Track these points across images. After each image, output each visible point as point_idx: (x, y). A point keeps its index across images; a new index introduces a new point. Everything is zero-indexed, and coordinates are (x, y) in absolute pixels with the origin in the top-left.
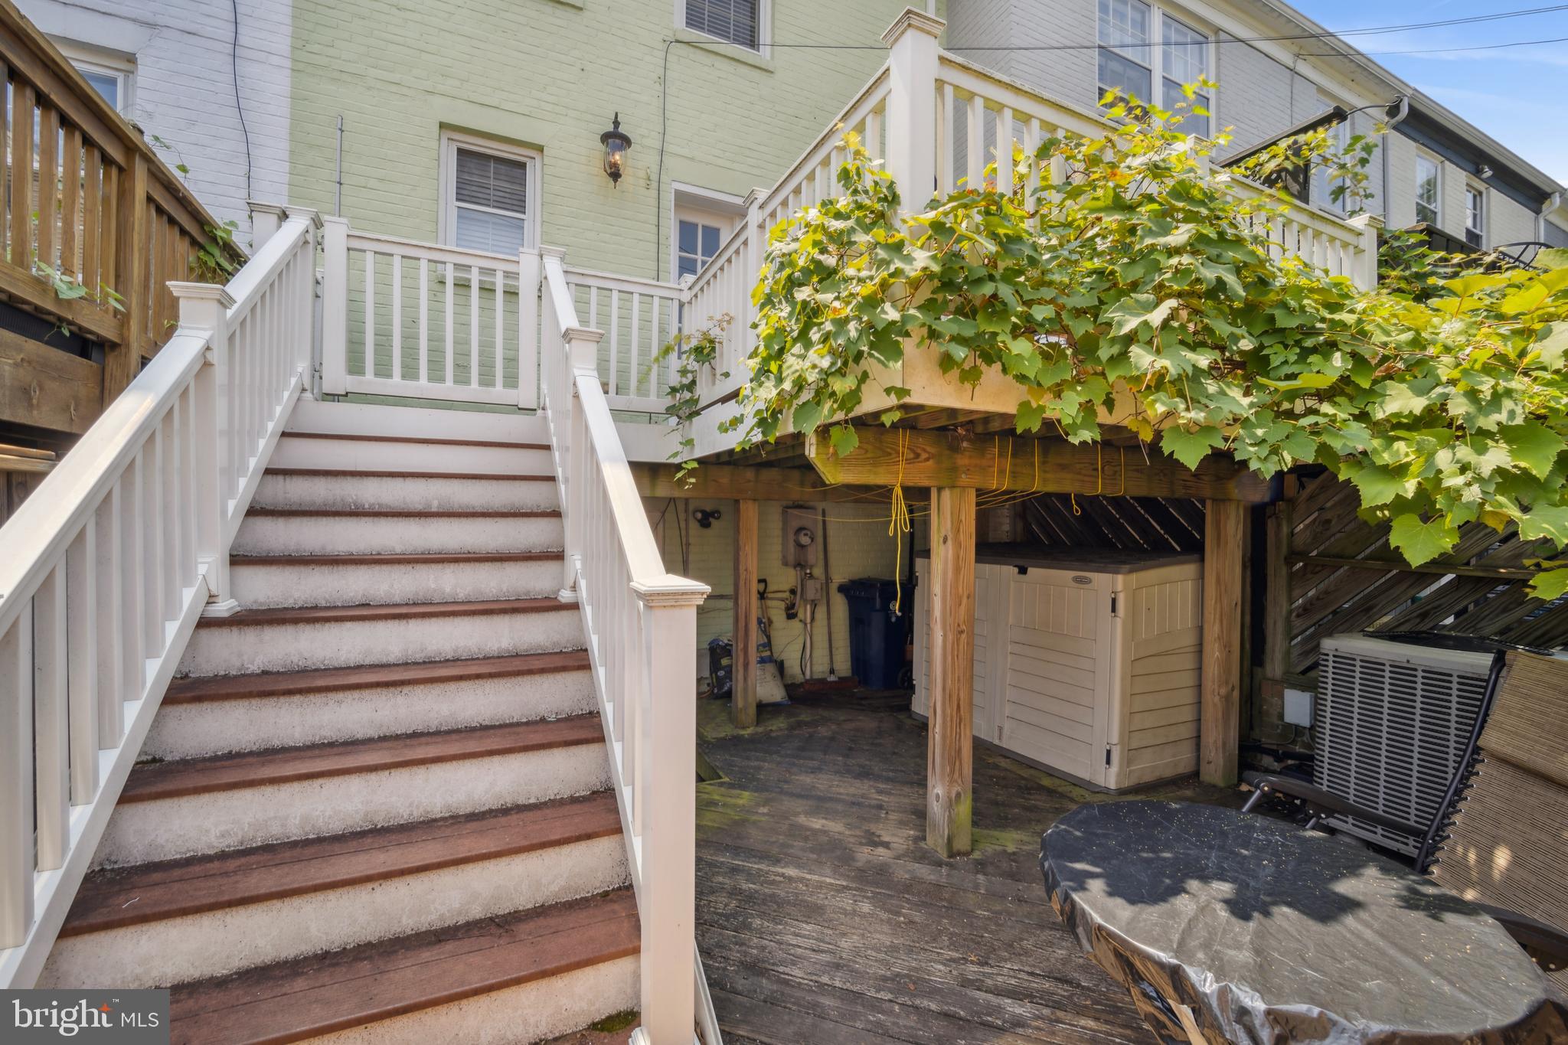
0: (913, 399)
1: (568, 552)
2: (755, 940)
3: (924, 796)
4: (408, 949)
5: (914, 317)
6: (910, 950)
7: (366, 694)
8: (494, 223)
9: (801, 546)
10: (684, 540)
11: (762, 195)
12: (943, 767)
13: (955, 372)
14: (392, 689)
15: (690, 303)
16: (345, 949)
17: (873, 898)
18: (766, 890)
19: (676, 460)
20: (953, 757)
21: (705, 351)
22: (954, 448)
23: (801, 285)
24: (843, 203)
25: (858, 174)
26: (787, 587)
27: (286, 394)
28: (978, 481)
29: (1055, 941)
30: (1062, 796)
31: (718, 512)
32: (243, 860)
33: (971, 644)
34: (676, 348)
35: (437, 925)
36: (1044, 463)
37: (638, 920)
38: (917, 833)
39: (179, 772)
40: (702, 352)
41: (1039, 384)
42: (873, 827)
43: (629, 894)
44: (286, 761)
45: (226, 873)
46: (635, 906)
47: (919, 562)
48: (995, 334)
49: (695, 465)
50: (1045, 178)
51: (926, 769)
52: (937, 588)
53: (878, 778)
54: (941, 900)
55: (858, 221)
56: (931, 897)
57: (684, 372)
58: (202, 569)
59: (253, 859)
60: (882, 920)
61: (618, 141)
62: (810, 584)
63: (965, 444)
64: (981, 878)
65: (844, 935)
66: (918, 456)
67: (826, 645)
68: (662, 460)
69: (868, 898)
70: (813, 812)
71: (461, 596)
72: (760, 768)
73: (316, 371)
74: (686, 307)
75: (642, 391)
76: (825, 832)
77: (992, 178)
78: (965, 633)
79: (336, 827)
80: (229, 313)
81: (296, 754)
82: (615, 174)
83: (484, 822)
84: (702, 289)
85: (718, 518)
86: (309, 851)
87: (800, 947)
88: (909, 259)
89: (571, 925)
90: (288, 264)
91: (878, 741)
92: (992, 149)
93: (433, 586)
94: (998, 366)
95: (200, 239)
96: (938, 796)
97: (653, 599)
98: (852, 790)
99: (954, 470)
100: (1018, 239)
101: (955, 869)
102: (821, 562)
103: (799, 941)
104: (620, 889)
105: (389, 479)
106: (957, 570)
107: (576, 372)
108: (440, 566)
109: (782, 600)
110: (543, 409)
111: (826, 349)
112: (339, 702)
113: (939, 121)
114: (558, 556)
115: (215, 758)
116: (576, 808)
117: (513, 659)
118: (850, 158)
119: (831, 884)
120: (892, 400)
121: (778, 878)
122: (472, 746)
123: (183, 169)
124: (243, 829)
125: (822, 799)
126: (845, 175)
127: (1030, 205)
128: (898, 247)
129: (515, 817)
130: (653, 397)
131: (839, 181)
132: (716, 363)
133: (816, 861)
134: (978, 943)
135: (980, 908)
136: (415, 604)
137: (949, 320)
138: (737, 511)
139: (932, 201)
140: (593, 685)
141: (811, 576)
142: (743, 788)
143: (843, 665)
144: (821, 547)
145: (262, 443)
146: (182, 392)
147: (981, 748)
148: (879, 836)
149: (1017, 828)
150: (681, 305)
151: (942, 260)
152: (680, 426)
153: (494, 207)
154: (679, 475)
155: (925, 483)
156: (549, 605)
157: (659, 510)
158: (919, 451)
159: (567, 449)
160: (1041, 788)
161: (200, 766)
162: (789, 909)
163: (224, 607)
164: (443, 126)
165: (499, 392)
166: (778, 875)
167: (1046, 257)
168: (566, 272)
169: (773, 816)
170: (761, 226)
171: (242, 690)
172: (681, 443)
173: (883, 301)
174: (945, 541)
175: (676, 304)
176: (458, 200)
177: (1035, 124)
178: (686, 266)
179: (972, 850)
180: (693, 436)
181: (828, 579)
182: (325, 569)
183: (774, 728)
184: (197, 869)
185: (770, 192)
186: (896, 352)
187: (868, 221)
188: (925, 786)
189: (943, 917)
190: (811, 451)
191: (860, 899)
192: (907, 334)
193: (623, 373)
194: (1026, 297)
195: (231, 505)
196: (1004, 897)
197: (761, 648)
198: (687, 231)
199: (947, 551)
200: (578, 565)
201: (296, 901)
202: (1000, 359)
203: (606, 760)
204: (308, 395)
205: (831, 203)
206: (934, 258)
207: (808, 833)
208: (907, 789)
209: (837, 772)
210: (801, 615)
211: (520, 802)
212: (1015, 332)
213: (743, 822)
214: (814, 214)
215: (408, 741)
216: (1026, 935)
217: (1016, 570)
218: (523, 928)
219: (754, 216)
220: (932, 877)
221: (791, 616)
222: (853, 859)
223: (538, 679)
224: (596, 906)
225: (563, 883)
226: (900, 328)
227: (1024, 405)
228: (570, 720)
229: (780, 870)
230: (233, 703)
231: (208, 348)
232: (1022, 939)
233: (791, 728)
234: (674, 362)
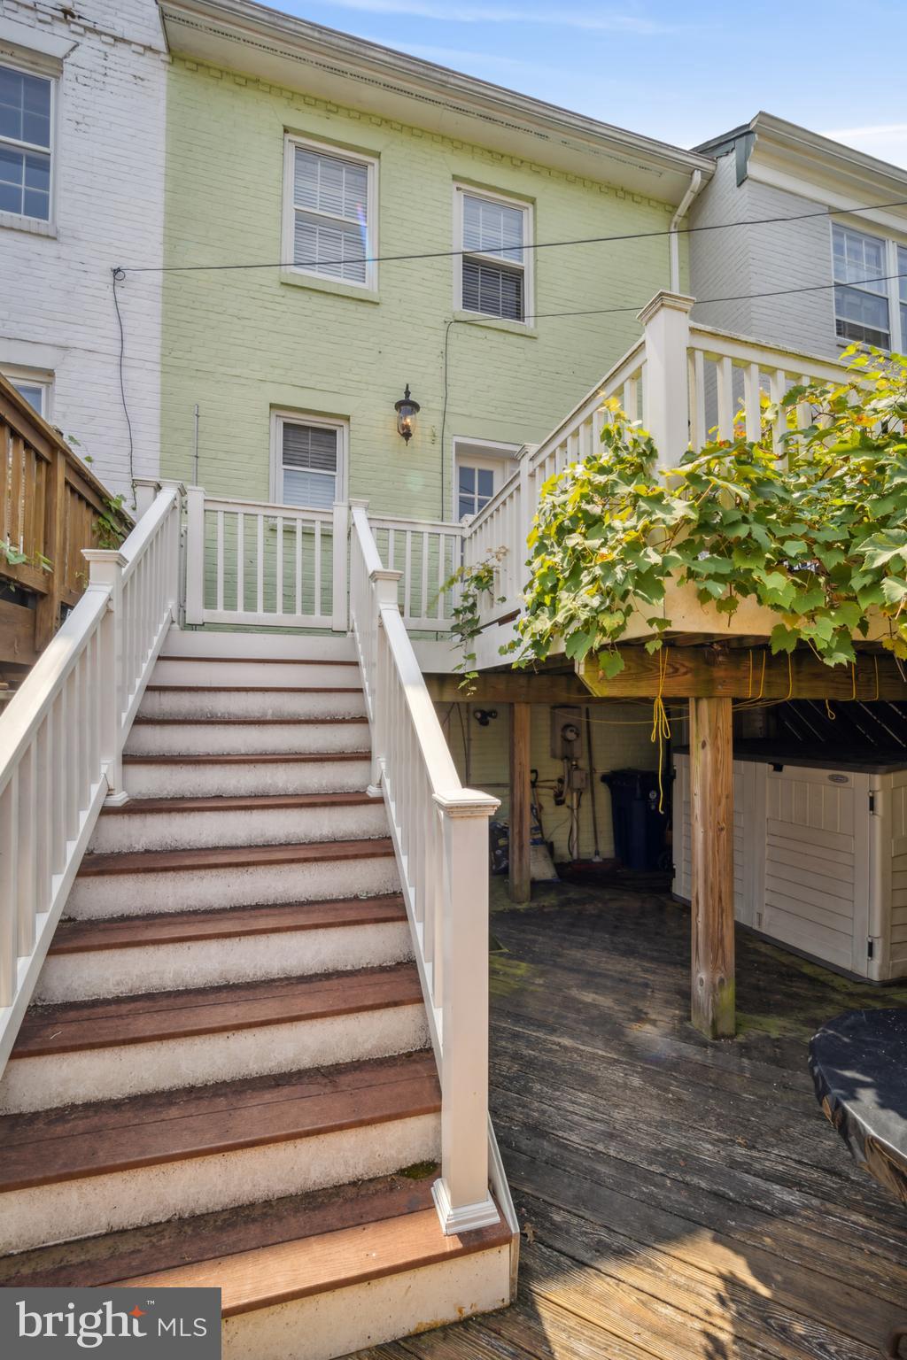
0: (674, 628)
1: (375, 754)
2: (536, 1104)
3: (689, 976)
4: (254, 1090)
5: (674, 558)
6: (679, 1127)
7: (222, 871)
8: (312, 480)
9: (567, 741)
10: (466, 737)
11: (533, 449)
12: (706, 955)
13: (712, 604)
14: (241, 869)
15: (470, 538)
16: (206, 1085)
17: (642, 1073)
18: (545, 1058)
19: (461, 671)
20: (716, 945)
21: (484, 580)
22: (710, 662)
23: (571, 531)
24: (606, 458)
25: (619, 434)
26: (555, 777)
27: (161, 626)
28: (734, 691)
29: (822, 1131)
30: (824, 984)
31: (495, 712)
32: (132, 1006)
33: (730, 841)
34: (460, 579)
35: (276, 1071)
36: (798, 673)
37: (438, 1081)
38: (682, 1013)
39: (88, 931)
40: (481, 580)
41: (793, 612)
42: (641, 1005)
43: (429, 1056)
44: (163, 925)
45: (121, 1016)
46: (434, 1068)
47: (677, 759)
48: (750, 571)
49: (476, 675)
50: (791, 421)
51: (689, 950)
52: (697, 788)
53: (643, 957)
54: (708, 1080)
55: (620, 476)
56: (697, 1076)
57: (466, 597)
58: (104, 769)
59: (139, 1005)
60: (651, 1095)
61: (409, 407)
62: (576, 774)
63: (721, 659)
64: (745, 1061)
65: (617, 1106)
66: (676, 670)
67: (591, 829)
68: (448, 670)
69: (637, 1072)
70: (585, 986)
71: (291, 790)
72: (534, 942)
73: (182, 607)
74: (467, 542)
75: (432, 613)
76: (596, 1006)
77: (741, 426)
78: (725, 831)
79: (199, 981)
80: (124, 570)
81: (169, 919)
82: (407, 434)
83: (312, 985)
84: (480, 527)
85: (495, 717)
86: (180, 1001)
87: (576, 1114)
88: (668, 509)
89: (382, 1081)
90: (162, 527)
91: (641, 921)
92: (740, 400)
93: (270, 782)
94: (753, 596)
95: (100, 509)
96: (701, 980)
97: (454, 811)
98: (619, 967)
99: (711, 682)
100: (770, 482)
101: (720, 1051)
102: (586, 755)
103: (576, 1108)
104: (421, 1050)
105: (236, 693)
106: (716, 772)
107: (382, 606)
108: (274, 765)
109: (551, 788)
110: (352, 631)
111: (595, 589)
112: (202, 878)
113: (692, 384)
114: (365, 756)
115: (112, 920)
116: (384, 977)
117: (332, 845)
118: (611, 420)
119: (603, 1057)
120: (655, 629)
121: (554, 1047)
122: (302, 919)
123: (89, 459)
124: (132, 980)
125: (592, 974)
126: (607, 435)
127: (778, 449)
128: (657, 499)
129: (336, 982)
130: (440, 618)
131: (602, 441)
132: (494, 589)
133: (588, 1033)
134: (745, 1126)
135: (746, 1092)
136: (256, 797)
137: (707, 560)
138: (512, 713)
139: (687, 453)
140: (396, 869)
141: (577, 767)
142: (521, 959)
143: (607, 848)
144: (585, 741)
145: (144, 666)
146: (92, 636)
147: (742, 932)
148: (646, 1014)
149: (780, 1014)
150: (463, 540)
151: (699, 506)
152: (464, 643)
153: (312, 467)
154: (463, 684)
155: (684, 694)
156: (357, 799)
157: (445, 711)
158: (678, 666)
159: (374, 665)
160: (803, 976)
161: (102, 926)
162: (566, 1077)
163: (119, 799)
164: (272, 406)
165: (317, 619)
166: (554, 1043)
167: (796, 495)
168: (369, 519)
169: (548, 987)
170: (532, 475)
171: (132, 867)
172: (465, 657)
173: (645, 545)
174: (704, 745)
175: (459, 539)
176: (284, 463)
177: (781, 375)
178: (466, 506)
179: (737, 1034)
180: (475, 651)
181: (592, 770)
182: (190, 768)
183: (546, 904)
184: (100, 1011)
185: (540, 446)
186: (659, 590)
187: (628, 472)
188: (689, 967)
189: (709, 1097)
190: (581, 670)
191: (630, 1072)
192: (669, 574)
193: (416, 597)
194: (779, 534)
195: (124, 716)
196: (770, 1082)
197: (533, 831)
198: (465, 474)
199: (706, 756)
200: (383, 766)
201: (172, 1043)
202: (755, 591)
203: (409, 935)
204: (176, 626)
205: (595, 458)
206: (691, 507)
207: (581, 1006)
208: (670, 969)
209: (605, 949)
210: (568, 802)
211: (339, 969)
212: (769, 568)
213: (521, 991)
214: (580, 470)
215: (253, 913)
216: (791, 1123)
217: (771, 767)
218: (345, 1080)
219: (525, 467)
220: (698, 1057)
221: (559, 802)
222: (623, 1034)
223: (352, 863)
224: (402, 1065)
225: (374, 1043)
226: (663, 570)
227: (779, 628)
228: (377, 898)
229: (556, 1039)
230: (126, 877)
231: (110, 599)
232: (788, 1126)
233: (562, 904)
234: (458, 588)
